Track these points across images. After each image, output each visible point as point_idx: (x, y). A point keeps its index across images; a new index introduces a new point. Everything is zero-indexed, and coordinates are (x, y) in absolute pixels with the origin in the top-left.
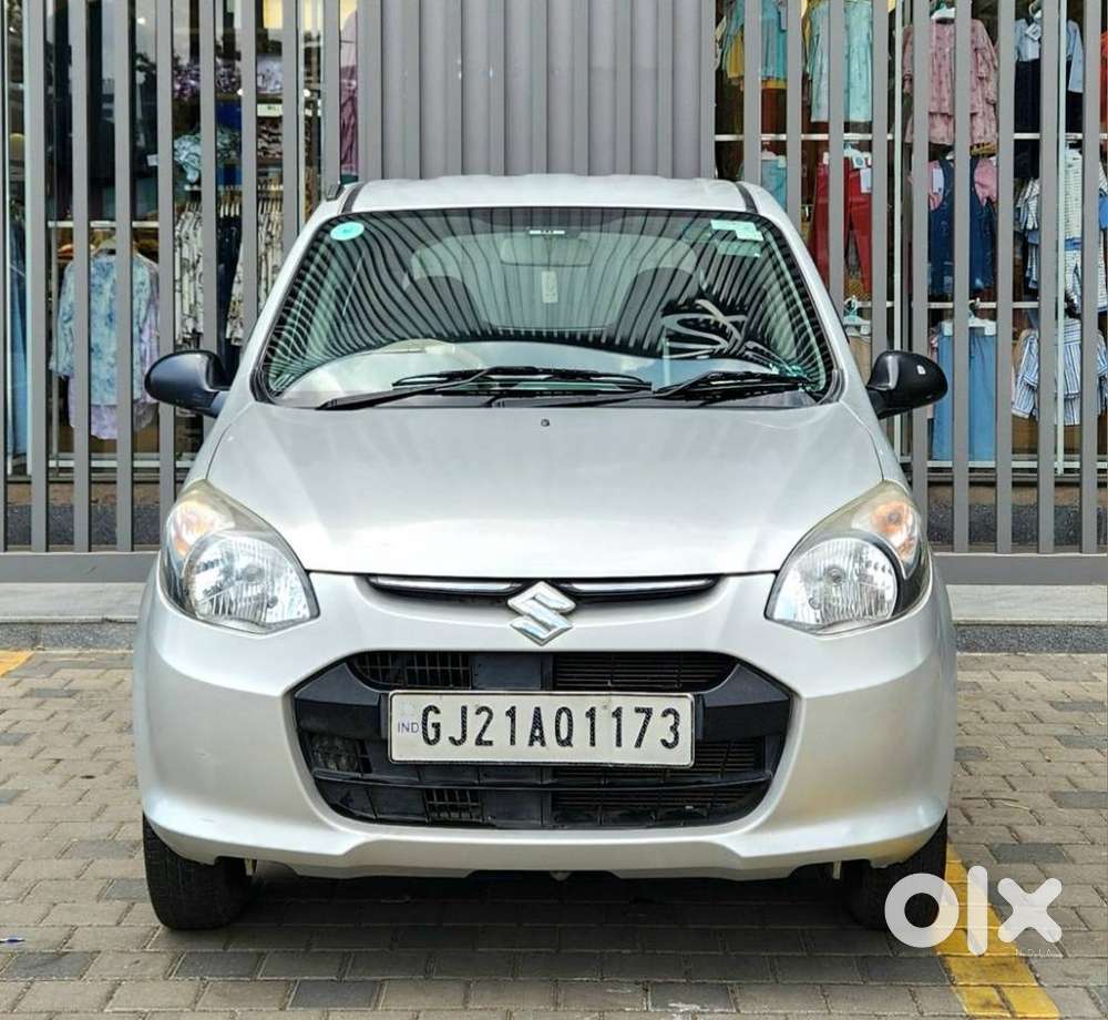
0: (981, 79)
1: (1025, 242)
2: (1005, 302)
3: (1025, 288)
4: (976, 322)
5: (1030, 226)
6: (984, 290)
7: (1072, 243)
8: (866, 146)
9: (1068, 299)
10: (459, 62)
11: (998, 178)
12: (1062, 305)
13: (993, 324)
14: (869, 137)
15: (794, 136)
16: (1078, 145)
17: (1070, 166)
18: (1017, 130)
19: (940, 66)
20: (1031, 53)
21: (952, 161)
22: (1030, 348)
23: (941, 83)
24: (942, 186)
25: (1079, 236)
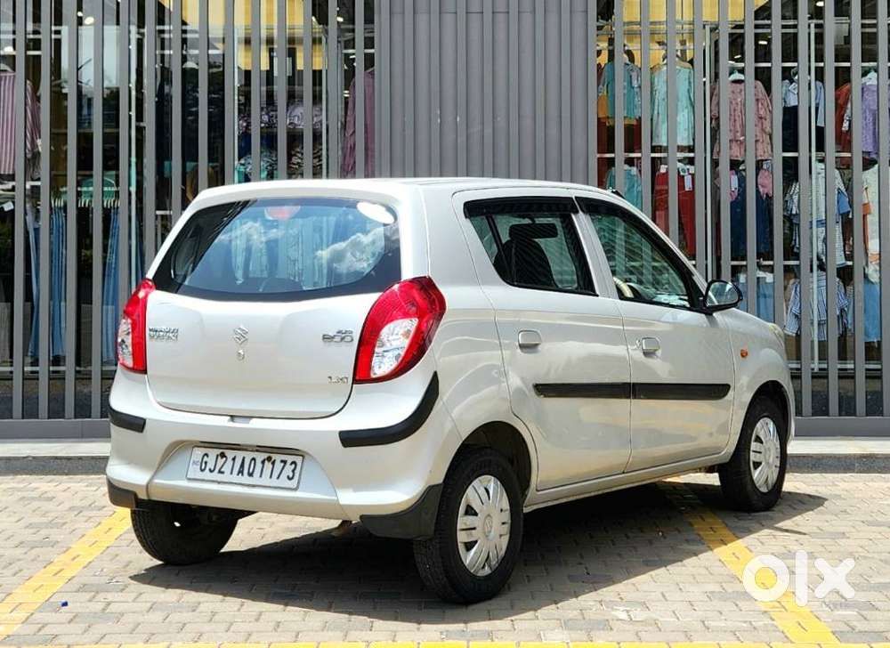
0: (761, 118)
1: (791, 222)
2: (779, 261)
3: (791, 252)
4: (761, 274)
5: (794, 212)
6: (765, 252)
7: (820, 223)
8: (691, 161)
9: (819, 259)
10: (439, 112)
11: (773, 182)
12: (815, 263)
13: (771, 275)
14: (692, 155)
15: (645, 155)
16: (822, 161)
17: (819, 173)
18: (784, 151)
19: (735, 110)
20: (792, 102)
21: (744, 170)
22: (796, 291)
23: (735, 121)
24: (737, 186)
25: (824, 218)
